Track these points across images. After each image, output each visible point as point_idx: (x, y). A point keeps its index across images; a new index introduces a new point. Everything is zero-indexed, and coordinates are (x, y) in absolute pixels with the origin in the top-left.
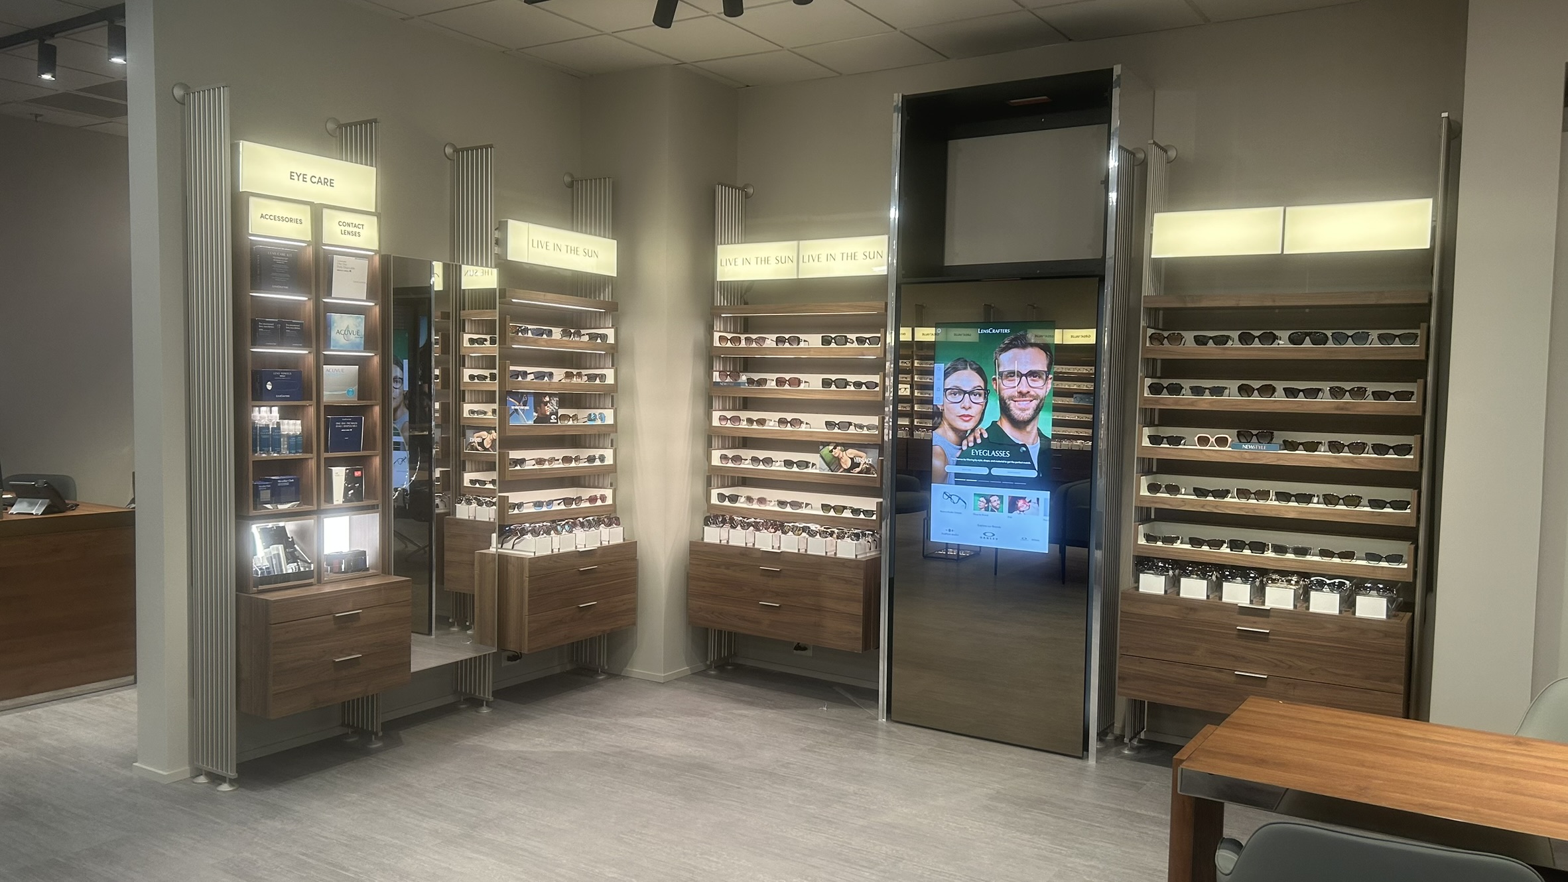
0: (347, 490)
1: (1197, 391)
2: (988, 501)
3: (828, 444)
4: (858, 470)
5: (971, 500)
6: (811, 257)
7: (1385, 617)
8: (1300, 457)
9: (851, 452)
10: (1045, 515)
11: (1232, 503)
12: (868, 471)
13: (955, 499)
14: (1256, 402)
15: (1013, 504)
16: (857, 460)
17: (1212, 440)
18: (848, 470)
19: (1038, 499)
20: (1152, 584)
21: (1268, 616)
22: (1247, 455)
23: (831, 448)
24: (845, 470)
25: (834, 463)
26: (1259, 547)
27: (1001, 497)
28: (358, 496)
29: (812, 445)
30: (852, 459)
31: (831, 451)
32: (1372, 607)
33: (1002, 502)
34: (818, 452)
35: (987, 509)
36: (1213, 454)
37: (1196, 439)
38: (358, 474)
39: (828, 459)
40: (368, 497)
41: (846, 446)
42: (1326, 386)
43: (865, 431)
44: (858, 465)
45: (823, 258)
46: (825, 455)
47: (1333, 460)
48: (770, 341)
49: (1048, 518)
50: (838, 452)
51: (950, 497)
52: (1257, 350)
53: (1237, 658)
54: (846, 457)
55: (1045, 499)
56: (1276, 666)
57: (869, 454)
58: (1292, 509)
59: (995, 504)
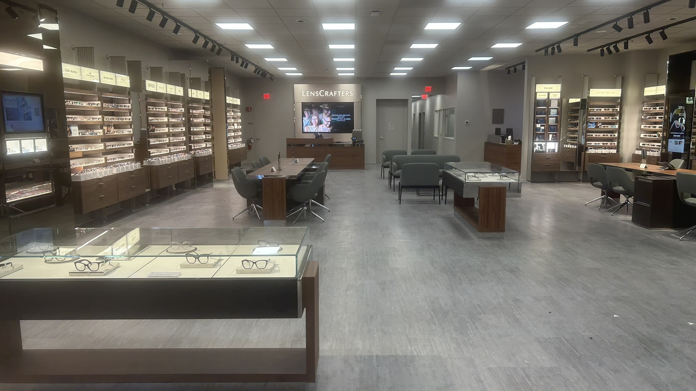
0: (552, 138)
3: (658, 131)
28: (554, 139)
34: (656, 133)
38: (554, 136)
40: (556, 140)
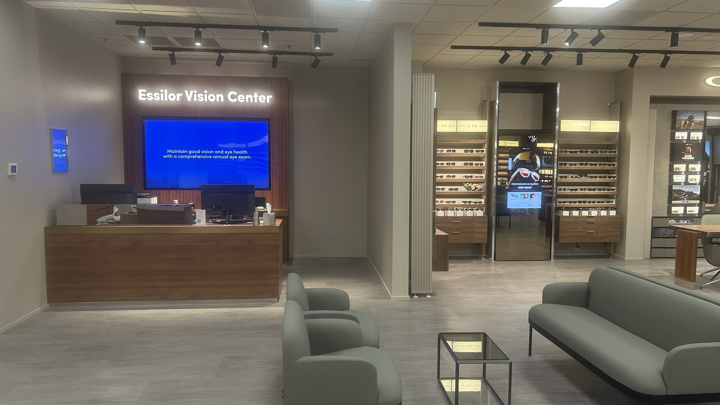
1: (571, 165)
2: (524, 196)
3: (467, 183)
4: (477, 190)
5: (519, 196)
6: (461, 126)
7: (615, 215)
8: (593, 180)
9: (475, 185)
10: (540, 198)
11: (579, 192)
12: (480, 190)
13: (515, 196)
14: (584, 167)
15: (531, 195)
16: (476, 187)
17: (574, 177)
18: (474, 190)
19: (538, 194)
20: (566, 213)
21: (593, 218)
22: (583, 180)
23: (468, 184)
24: (473, 190)
25: (469, 188)
26: (585, 202)
27: (528, 194)
29: (461, 184)
30: (475, 187)
31: (468, 185)
32: (613, 213)
33: (528, 196)
34: (463, 185)
35: (524, 198)
36: (576, 180)
37: (570, 177)
39: (467, 187)
41: (473, 183)
42: (598, 163)
43: (479, 178)
44: (477, 188)
45: (466, 126)
46: (466, 186)
47: (601, 180)
48: (445, 151)
49: (541, 199)
50: (470, 185)
51: (513, 195)
52: (584, 155)
53: (587, 228)
54: (473, 186)
55: (540, 194)
56: (595, 229)
57: (481, 185)
58: (592, 192)
59: (526, 196)
